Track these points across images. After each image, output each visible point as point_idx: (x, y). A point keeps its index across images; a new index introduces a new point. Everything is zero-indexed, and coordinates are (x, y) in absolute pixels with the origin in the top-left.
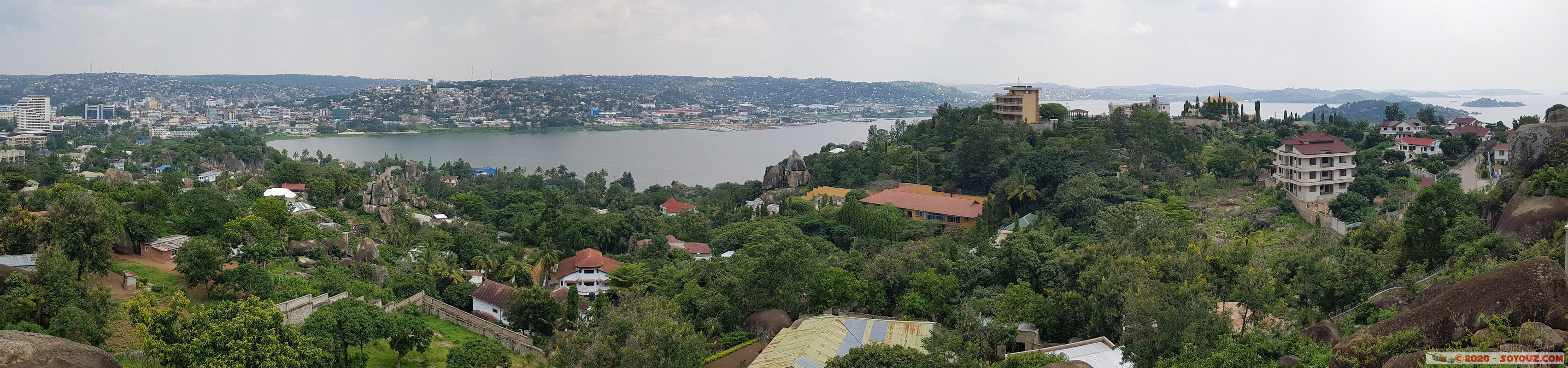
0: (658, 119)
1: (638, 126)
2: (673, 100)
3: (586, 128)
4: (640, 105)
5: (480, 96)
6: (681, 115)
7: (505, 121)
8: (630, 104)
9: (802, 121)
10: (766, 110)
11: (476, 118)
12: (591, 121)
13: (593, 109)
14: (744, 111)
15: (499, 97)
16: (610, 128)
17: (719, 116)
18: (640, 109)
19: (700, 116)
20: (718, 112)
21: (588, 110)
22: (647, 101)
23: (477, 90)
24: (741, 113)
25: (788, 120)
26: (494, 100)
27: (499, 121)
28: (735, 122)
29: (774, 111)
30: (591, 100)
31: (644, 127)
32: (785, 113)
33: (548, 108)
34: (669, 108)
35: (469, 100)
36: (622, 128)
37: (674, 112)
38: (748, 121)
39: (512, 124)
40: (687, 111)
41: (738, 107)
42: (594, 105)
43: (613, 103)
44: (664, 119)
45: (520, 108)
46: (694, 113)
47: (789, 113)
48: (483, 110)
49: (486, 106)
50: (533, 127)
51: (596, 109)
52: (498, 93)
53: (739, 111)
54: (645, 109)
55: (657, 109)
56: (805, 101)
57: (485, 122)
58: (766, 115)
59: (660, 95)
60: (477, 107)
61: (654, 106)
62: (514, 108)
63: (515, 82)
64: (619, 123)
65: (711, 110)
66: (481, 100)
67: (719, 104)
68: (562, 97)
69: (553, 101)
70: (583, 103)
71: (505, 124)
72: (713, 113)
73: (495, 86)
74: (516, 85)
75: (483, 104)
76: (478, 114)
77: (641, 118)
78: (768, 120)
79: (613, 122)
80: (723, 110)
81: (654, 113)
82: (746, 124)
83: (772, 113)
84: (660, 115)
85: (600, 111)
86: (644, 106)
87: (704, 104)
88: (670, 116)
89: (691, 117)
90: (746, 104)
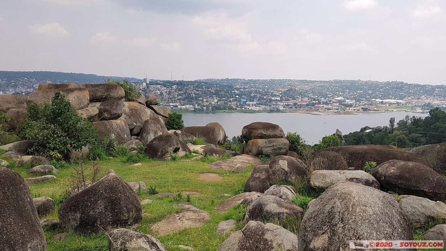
0: (280, 107)
1: (268, 110)
2: (291, 95)
3: (238, 111)
4: (271, 98)
5: (176, 91)
6: (295, 104)
7: (191, 106)
8: (265, 97)
9: (375, 110)
10: (353, 102)
11: (174, 104)
12: (241, 108)
13: (243, 100)
14: (336, 102)
15: (188, 91)
16: (252, 112)
17: (319, 105)
18: (271, 100)
19: (307, 105)
20: (319, 103)
21: (240, 101)
22: (276, 96)
23: (174, 87)
24: (335, 104)
25: (364, 110)
26: (185, 93)
27: (188, 106)
28: (329, 109)
29: (357, 103)
30: (242, 95)
31: (271, 111)
32: (365, 104)
33: (217, 99)
34: (289, 100)
35: (170, 93)
36: (258, 112)
37: (291, 102)
38: (337, 109)
39: (195, 108)
40: (299, 102)
41: (333, 100)
42: (243, 98)
43: (255, 97)
44: (284, 107)
45: (200, 99)
46: (303, 103)
47: (368, 104)
48: (178, 99)
49: (180, 97)
50: (207, 110)
51: (245, 100)
52: (187, 89)
53: (334, 102)
54: (274, 100)
55: (281, 101)
56: (382, 97)
57: (179, 107)
58: (351, 106)
59: (284, 92)
60: (174, 97)
61: (279, 99)
62: (196, 99)
63: (197, 82)
64: (257, 109)
65: (314, 102)
66: (177, 93)
67: (321, 98)
68: (225, 92)
69: (219, 94)
70: (237, 96)
71: (191, 108)
72: (316, 104)
73: (185, 85)
74: (198, 85)
75: (178, 96)
76: (175, 102)
77: (270, 106)
78: (351, 109)
79: (254, 108)
80: (323, 102)
81: (279, 103)
82: (337, 111)
83: (356, 104)
84: (282, 104)
85: (246, 102)
86: (273, 99)
87: (311, 98)
88: (288, 105)
89: (301, 106)
90: (339, 99)
